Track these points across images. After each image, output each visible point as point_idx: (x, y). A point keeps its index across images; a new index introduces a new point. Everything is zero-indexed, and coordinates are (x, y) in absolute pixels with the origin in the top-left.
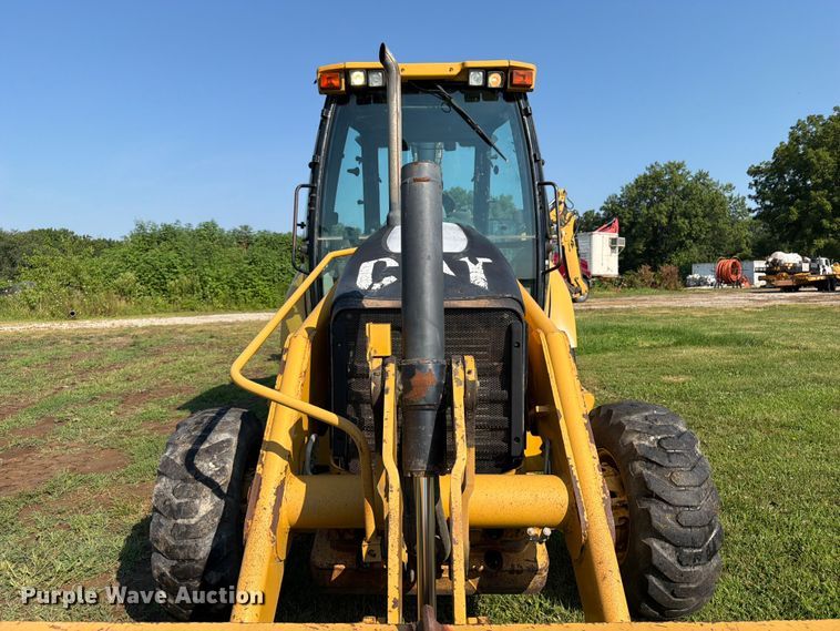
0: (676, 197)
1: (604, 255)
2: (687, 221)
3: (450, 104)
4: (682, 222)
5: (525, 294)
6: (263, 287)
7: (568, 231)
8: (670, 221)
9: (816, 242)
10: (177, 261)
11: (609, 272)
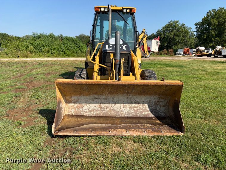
0: (176, 31)
1: (155, 46)
3: (120, 15)
4: (177, 38)
5: (132, 52)
6: (67, 51)
7: (145, 40)
8: (174, 37)
9: (210, 44)
10: (44, 44)
11: (156, 51)
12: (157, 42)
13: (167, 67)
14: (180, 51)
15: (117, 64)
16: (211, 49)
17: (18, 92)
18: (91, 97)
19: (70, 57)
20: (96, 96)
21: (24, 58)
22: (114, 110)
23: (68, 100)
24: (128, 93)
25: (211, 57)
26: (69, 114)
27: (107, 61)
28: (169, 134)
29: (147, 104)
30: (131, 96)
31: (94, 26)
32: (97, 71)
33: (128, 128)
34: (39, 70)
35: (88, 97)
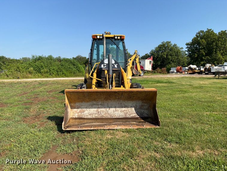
0: (169, 50)
1: (148, 65)
2: (171, 57)
3: (112, 41)
5: (123, 70)
6: (65, 72)
7: (137, 60)
8: (167, 57)
9: (201, 63)
10: (43, 65)
11: (149, 69)
12: (150, 62)
13: (157, 83)
14: (174, 70)
15: (110, 78)
16: (202, 67)
17: (27, 105)
18: (91, 103)
19: (68, 77)
20: (95, 103)
21: (24, 79)
22: (109, 114)
23: (73, 106)
24: (119, 99)
25: (202, 74)
26: (73, 118)
27: (102, 76)
28: (148, 127)
29: (134, 108)
30: (121, 101)
31: (92, 50)
32: (95, 84)
33: (119, 124)
34: (41, 89)
35: (89, 103)
